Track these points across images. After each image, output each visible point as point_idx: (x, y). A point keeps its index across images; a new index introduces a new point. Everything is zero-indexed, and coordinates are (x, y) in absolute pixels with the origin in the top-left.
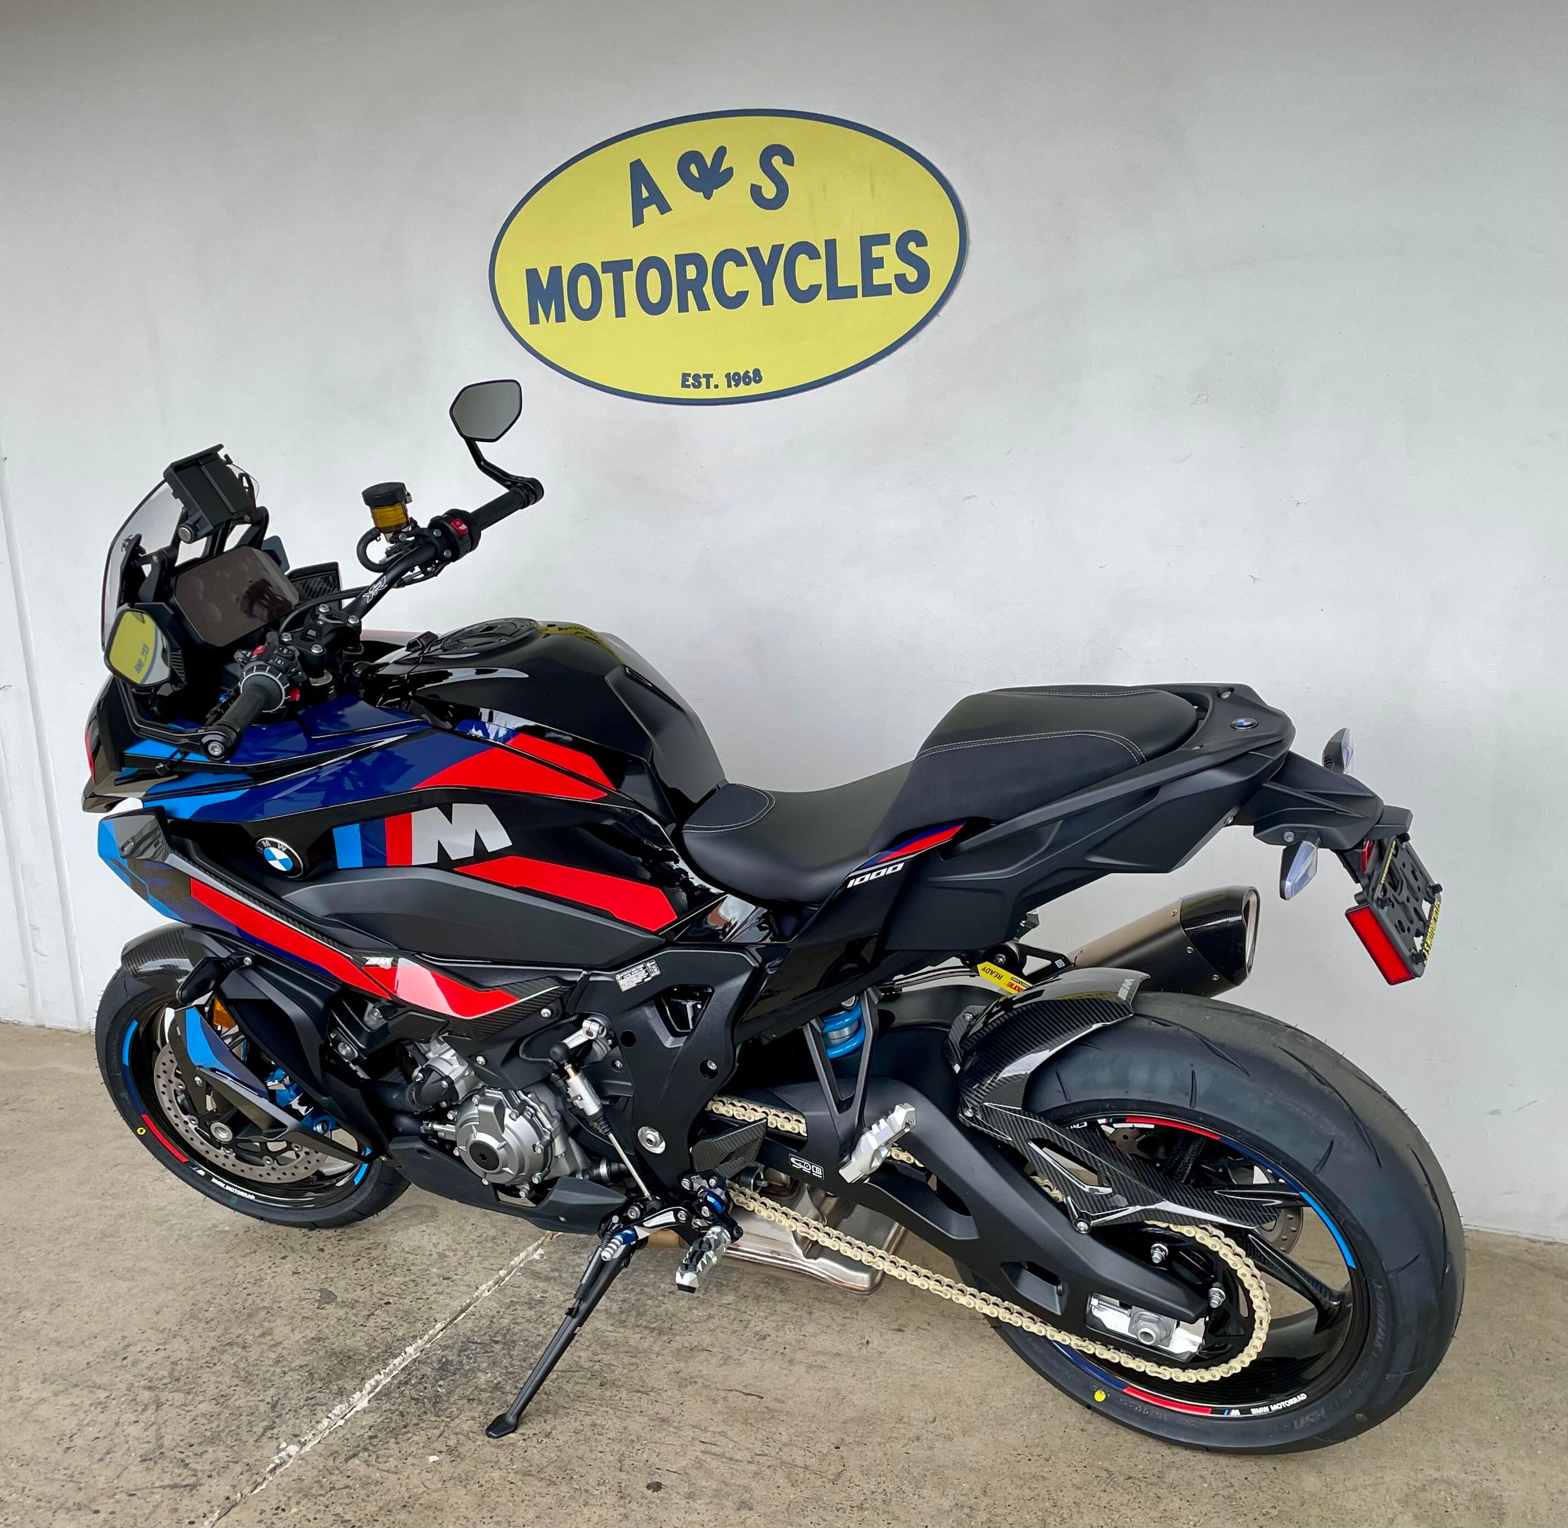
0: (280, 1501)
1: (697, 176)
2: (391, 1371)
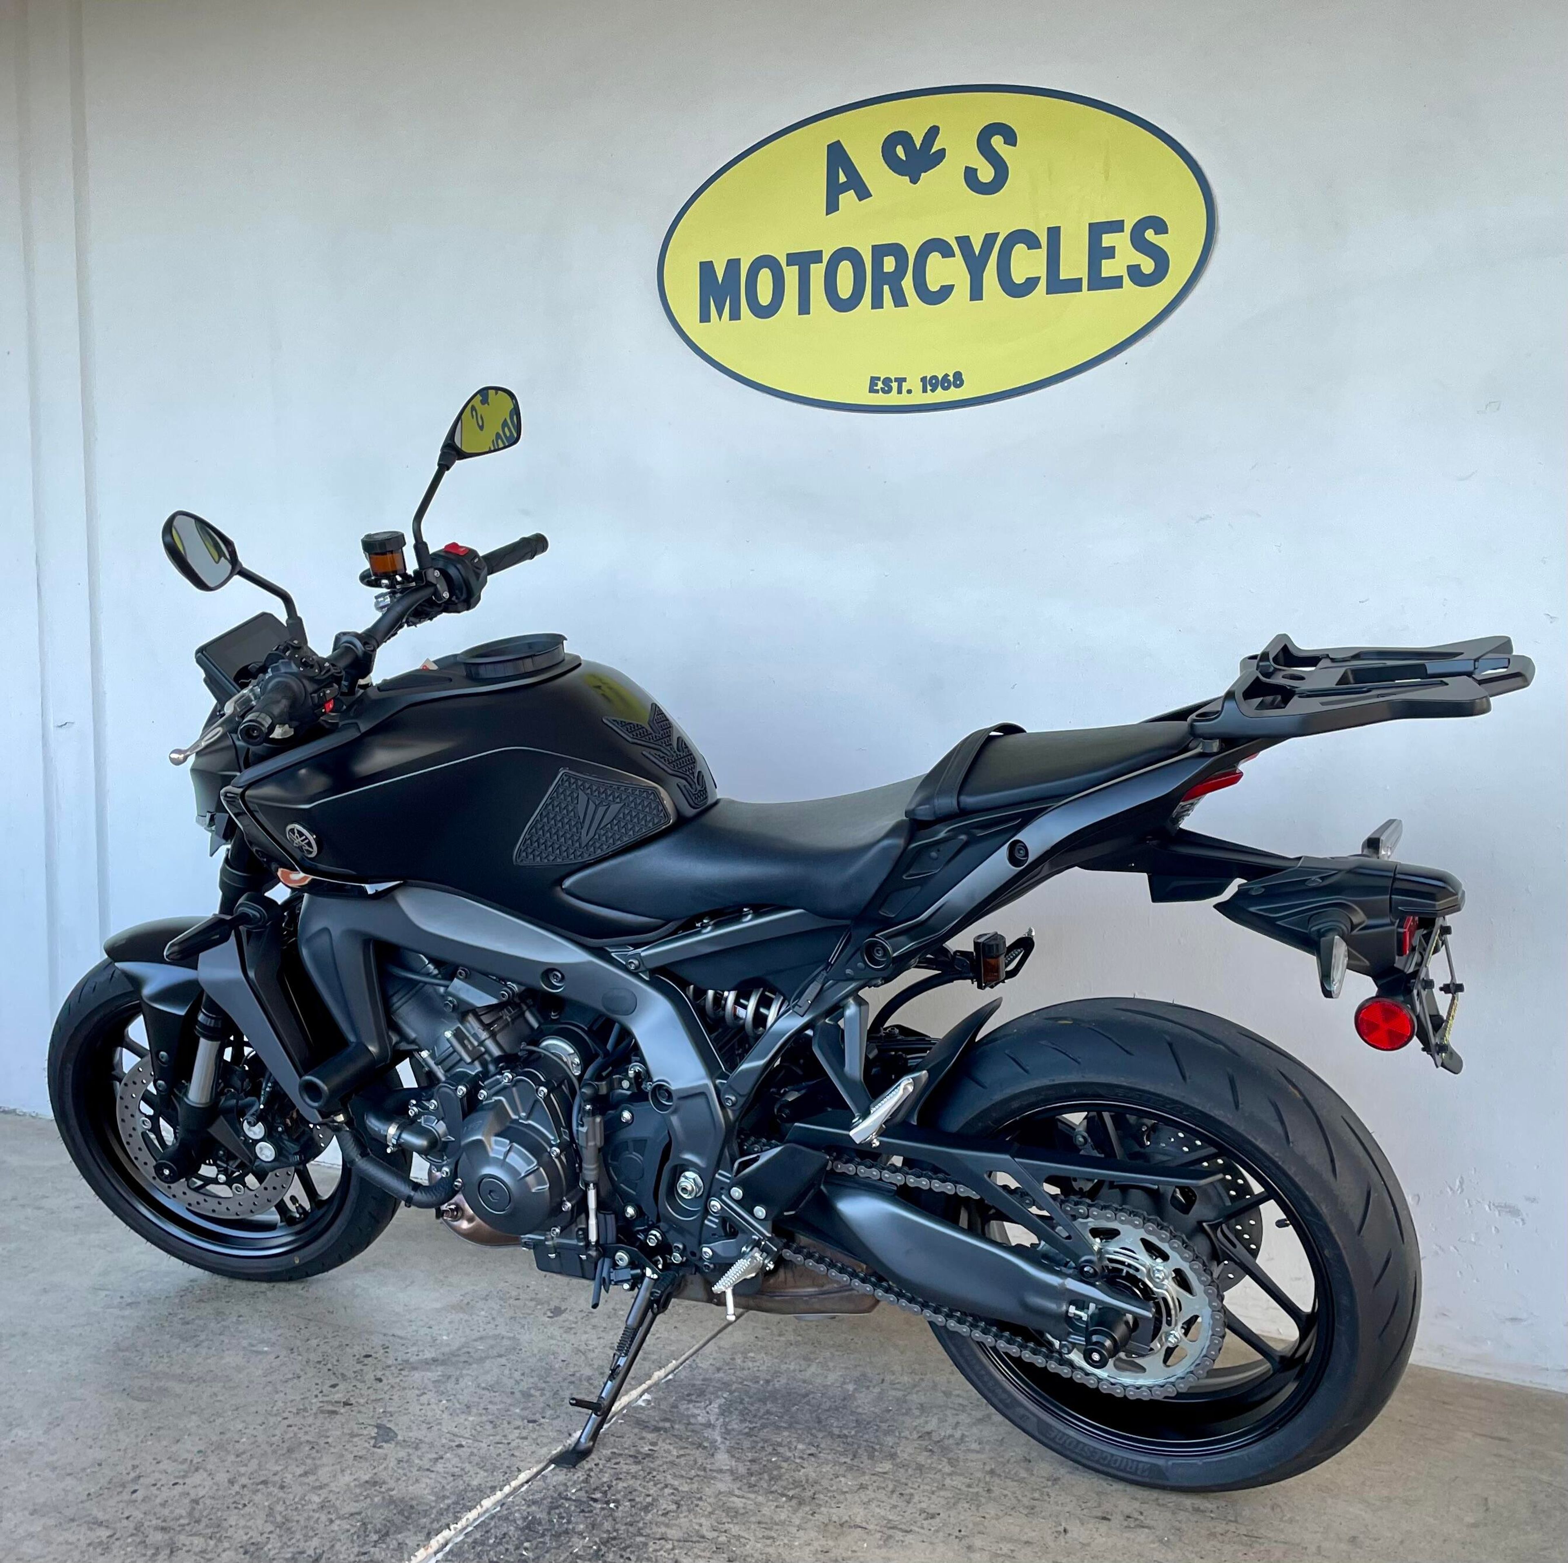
1: (904, 158)
2: (465, 1528)
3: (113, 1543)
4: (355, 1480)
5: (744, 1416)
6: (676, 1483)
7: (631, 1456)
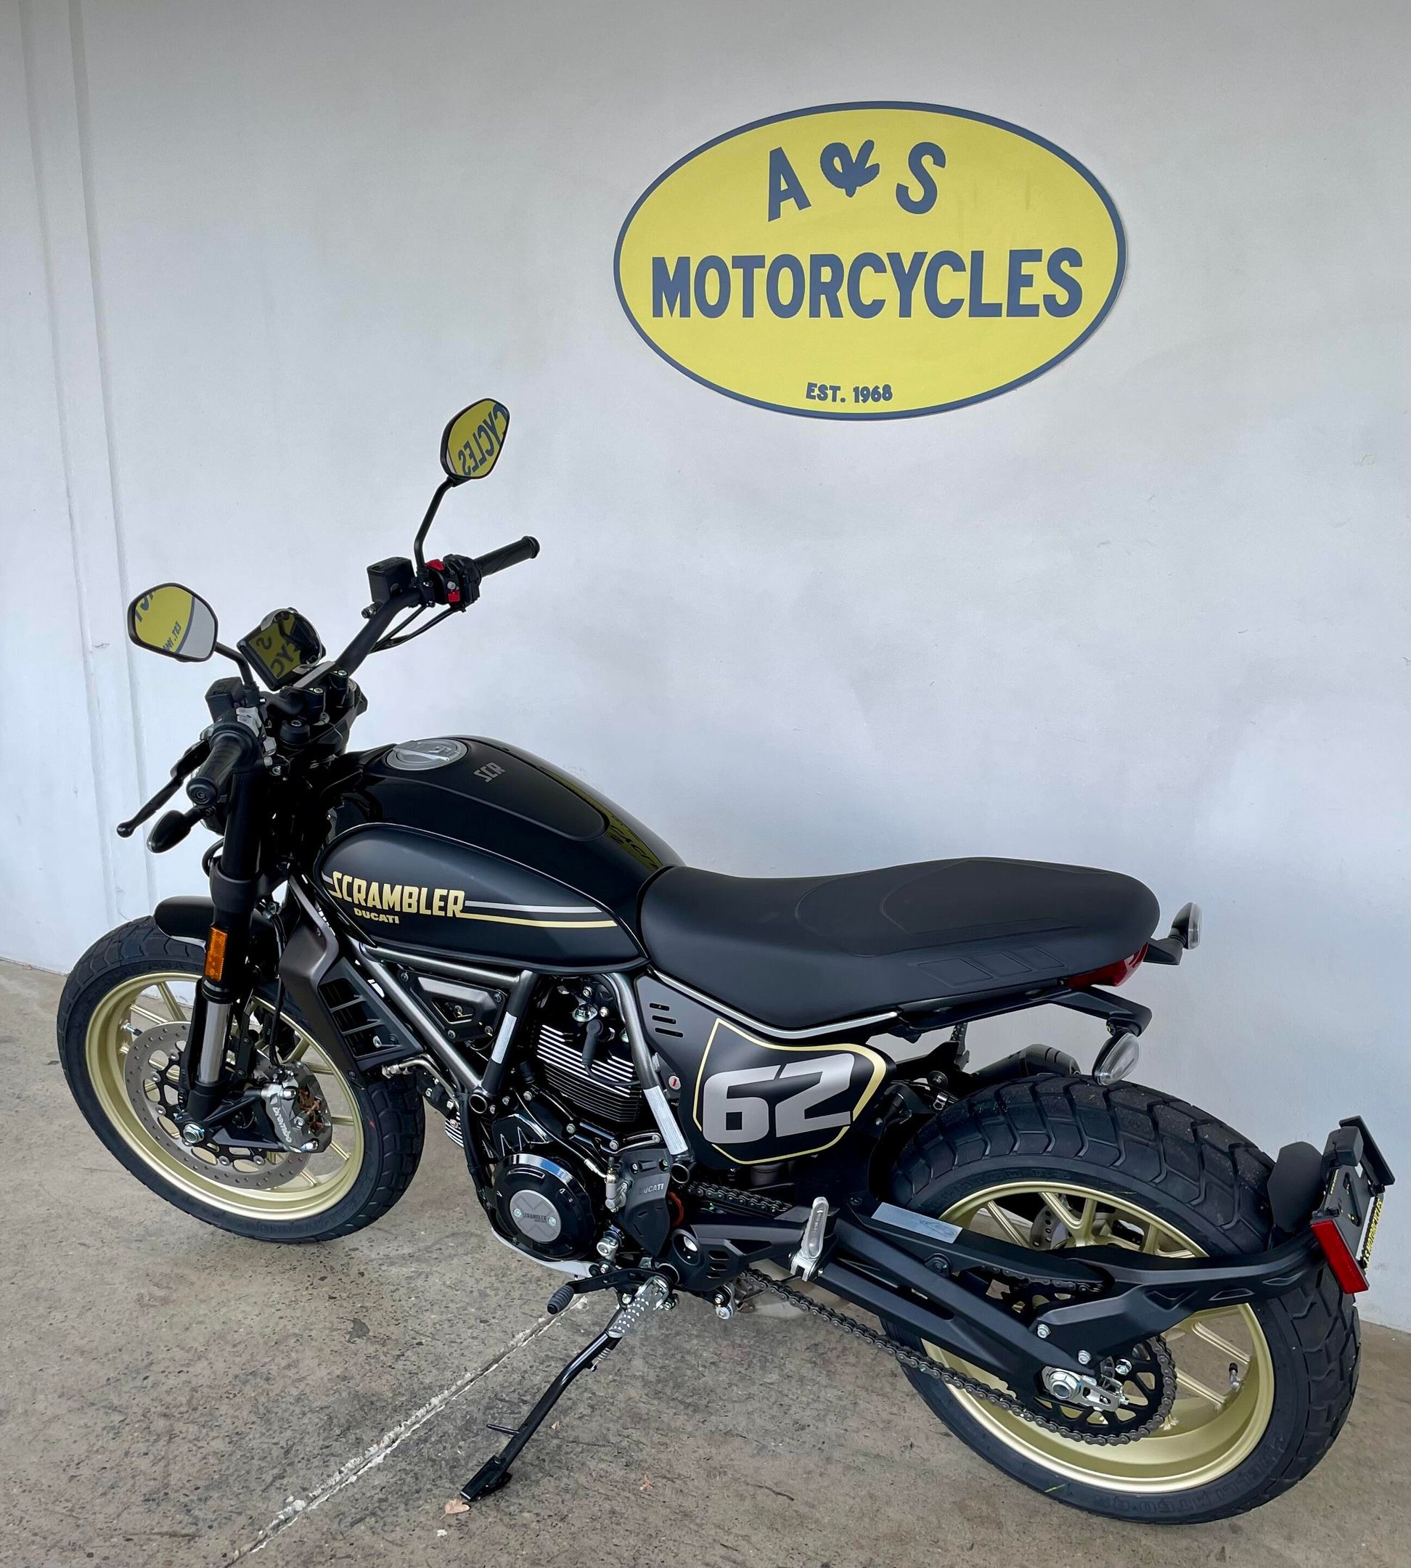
1: (841, 171)
2: (413, 1425)
3: (123, 1428)
4: (329, 1374)
6: (595, 1388)
7: (561, 1359)
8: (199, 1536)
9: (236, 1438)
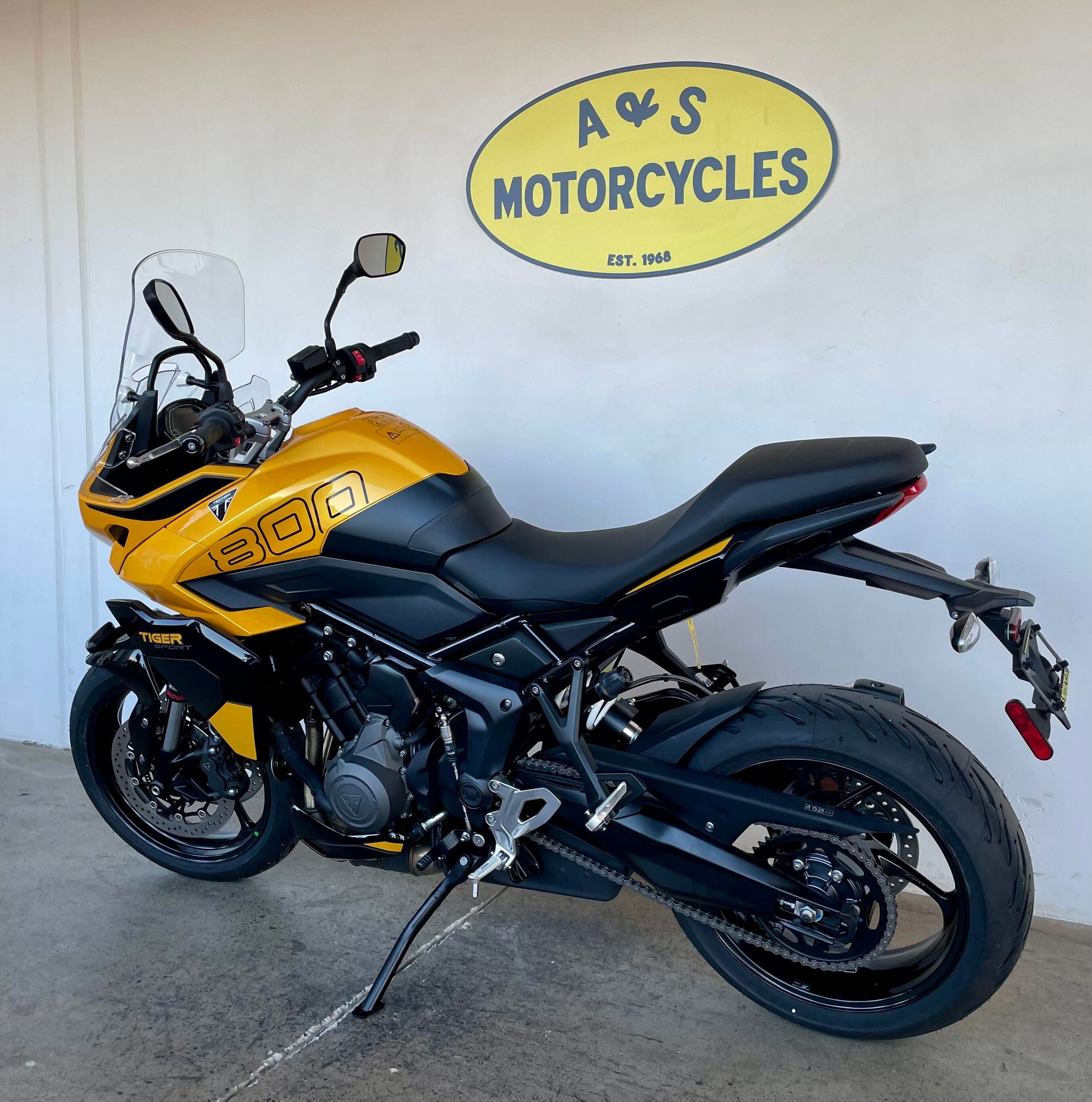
0: (270, 1095)
1: (631, 111)
2: (355, 1004)
3: (129, 1013)
4: (281, 974)
5: (531, 936)
6: (490, 976)
7: (459, 960)
8: (204, 1078)
9: (219, 1016)
